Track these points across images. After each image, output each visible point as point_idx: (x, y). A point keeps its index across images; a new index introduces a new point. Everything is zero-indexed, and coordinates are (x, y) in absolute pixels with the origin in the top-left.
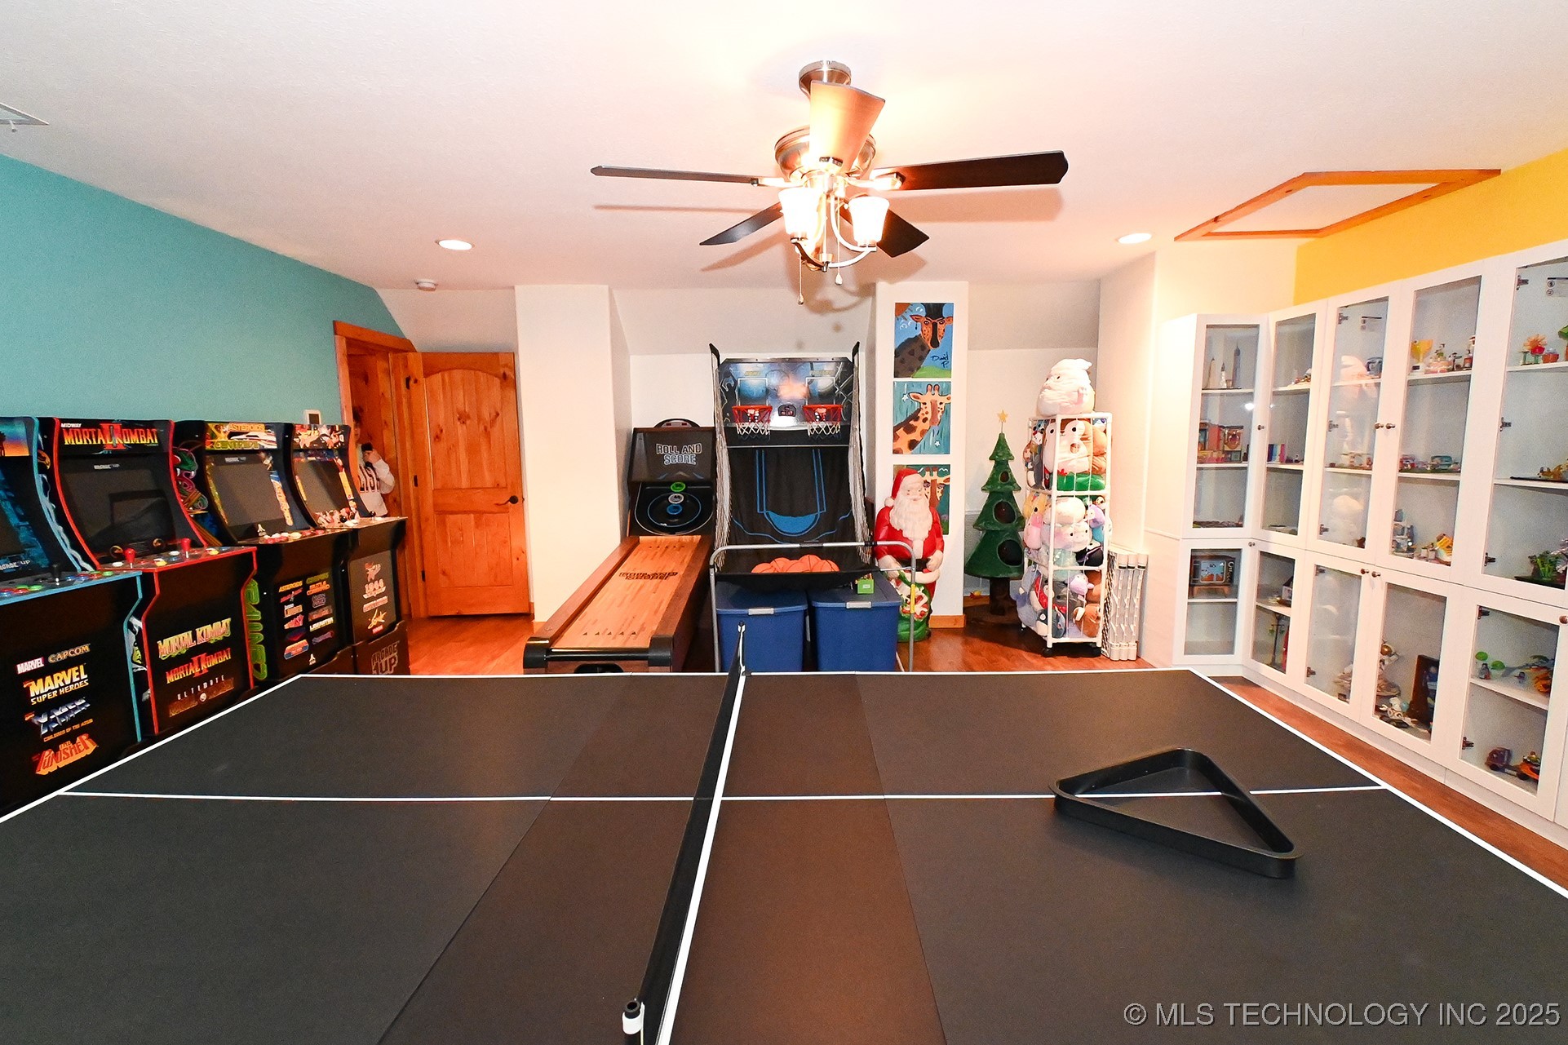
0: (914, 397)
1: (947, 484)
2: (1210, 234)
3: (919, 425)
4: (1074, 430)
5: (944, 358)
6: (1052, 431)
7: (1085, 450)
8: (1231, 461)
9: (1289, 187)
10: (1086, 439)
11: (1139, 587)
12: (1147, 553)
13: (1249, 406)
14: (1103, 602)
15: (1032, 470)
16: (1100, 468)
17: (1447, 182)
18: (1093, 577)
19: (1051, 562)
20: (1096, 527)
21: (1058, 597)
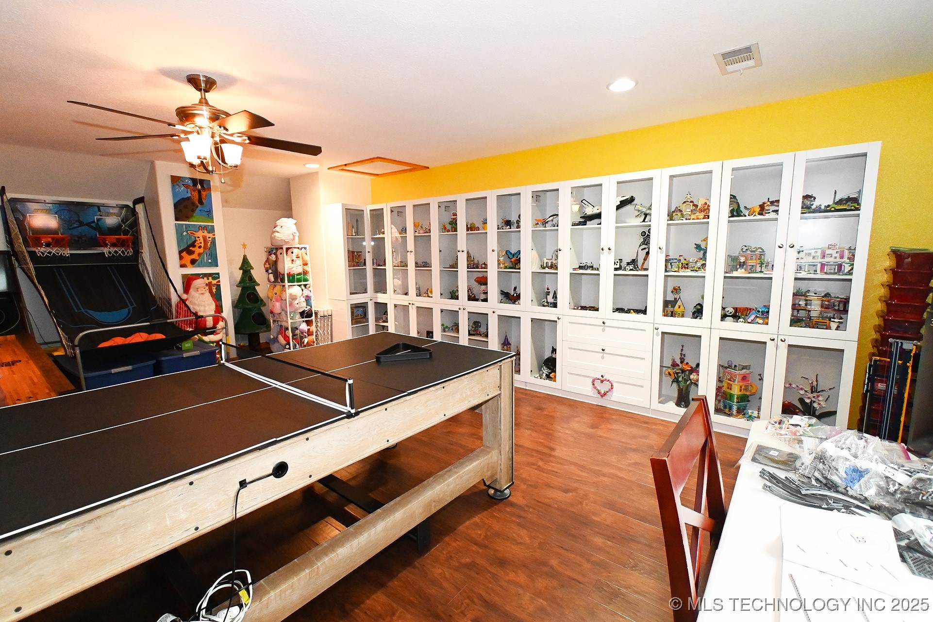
0: (191, 233)
1: (219, 284)
2: (342, 170)
3: (197, 250)
4: (292, 253)
5: (208, 212)
6: (281, 254)
7: (299, 262)
8: (359, 266)
9: (372, 160)
10: (299, 257)
11: (330, 325)
12: (331, 309)
13: (364, 243)
14: (314, 334)
15: (271, 273)
16: (307, 271)
17: (415, 168)
18: (309, 323)
19: (289, 318)
20: (308, 299)
21: (294, 335)
